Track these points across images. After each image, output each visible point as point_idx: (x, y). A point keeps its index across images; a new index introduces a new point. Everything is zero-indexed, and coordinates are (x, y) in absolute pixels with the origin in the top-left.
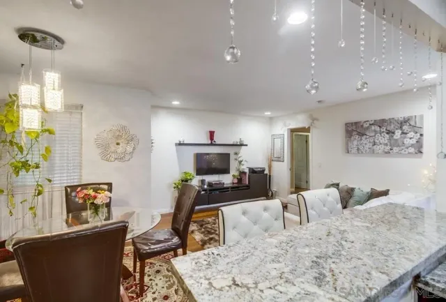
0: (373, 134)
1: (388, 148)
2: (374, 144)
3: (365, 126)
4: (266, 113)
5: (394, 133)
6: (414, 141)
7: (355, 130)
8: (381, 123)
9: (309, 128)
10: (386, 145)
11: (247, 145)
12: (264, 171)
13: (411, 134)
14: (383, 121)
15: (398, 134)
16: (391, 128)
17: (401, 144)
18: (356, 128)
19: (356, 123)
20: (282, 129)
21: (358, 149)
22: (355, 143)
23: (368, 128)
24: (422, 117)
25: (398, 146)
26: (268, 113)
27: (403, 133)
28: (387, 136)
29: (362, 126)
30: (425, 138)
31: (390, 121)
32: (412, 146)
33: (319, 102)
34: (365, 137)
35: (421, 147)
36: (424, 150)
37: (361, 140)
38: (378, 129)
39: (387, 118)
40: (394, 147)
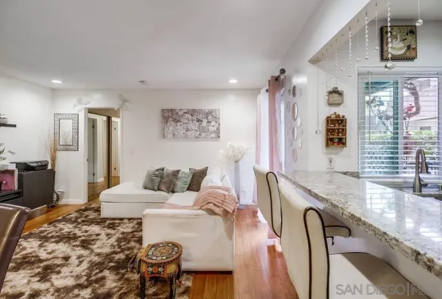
0: (186, 121)
1: (198, 133)
2: (187, 130)
3: (180, 113)
4: (54, 81)
5: (202, 121)
6: (215, 129)
7: (170, 116)
8: (193, 112)
9: (119, 110)
10: (196, 131)
11: (15, 126)
12: (46, 165)
13: (213, 123)
14: (194, 111)
15: (205, 122)
16: (200, 117)
17: (207, 130)
18: (172, 114)
19: (172, 110)
20: (74, 108)
21: (174, 135)
22: (171, 128)
23: (182, 116)
24: (219, 110)
25: (205, 132)
26: (57, 82)
27: (208, 122)
28: (197, 123)
29: (177, 113)
30: (221, 126)
31: (199, 111)
32: (214, 132)
33: (142, 82)
34: (180, 123)
35: (219, 133)
36: (221, 135)
37: (177, 126)
38: (190, 117)
39: (197, 108)
40: (202, 134)
